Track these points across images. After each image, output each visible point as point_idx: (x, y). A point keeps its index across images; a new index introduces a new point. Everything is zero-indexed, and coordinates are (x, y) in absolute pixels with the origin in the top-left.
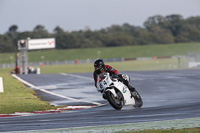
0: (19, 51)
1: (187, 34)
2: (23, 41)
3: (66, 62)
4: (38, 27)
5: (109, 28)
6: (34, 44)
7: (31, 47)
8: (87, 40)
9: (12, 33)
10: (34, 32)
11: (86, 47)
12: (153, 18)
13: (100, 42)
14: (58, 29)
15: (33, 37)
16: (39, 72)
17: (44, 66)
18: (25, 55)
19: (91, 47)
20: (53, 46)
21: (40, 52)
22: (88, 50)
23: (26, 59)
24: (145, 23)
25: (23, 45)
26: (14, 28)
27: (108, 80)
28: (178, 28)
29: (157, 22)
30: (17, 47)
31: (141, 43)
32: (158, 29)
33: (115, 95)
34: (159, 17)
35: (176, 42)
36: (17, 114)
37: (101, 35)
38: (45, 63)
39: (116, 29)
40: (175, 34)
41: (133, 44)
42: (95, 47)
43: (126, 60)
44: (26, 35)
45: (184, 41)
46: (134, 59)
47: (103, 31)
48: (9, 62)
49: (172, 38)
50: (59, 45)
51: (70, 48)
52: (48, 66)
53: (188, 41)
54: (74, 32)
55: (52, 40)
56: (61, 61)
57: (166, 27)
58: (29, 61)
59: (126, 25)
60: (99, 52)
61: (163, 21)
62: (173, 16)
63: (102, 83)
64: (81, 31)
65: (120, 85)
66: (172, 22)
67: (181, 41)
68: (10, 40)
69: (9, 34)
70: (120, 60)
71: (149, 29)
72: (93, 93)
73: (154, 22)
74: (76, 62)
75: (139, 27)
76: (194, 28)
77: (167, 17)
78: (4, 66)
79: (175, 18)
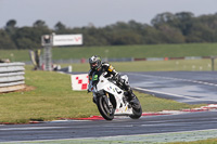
0: (43, 47)
1: (199, 33)
4: (38, 22)
5: (113, 25)
6: (59, 40)
7: (56, 43)
10: (33, 28)
12: (162, 15)
13: (104, 40)
18: (49, 51)
19: (95, 45)
20: (80, 42)
24: (153, 20)
26: (12, 23)
28: (189, 26)
29: (166, 19)
31: (150, 43)
32: (167, 27)
34: (169, 15)
35: (187, 42)
37: (106, 33)
39: (121, 26)
40: (185, 33)
41: (141, 43)
42: (99, 45)
43: (136, 60)
45: (196, 42)
46: (144, 59)
47: (107, 28)
49: (183, 38)
53: (201, 42)
57: (175, 26)
59: (132, 22)
60: (107, 51)
61: (172, 18)
62: (183, 14)
66: (183, 21)
67: (193, 42)
68: (7, 36)
70: (130, 60)
71: (156, 26)
73: (162, 20)
74: (82, 61)
75: (146, 25)
76: (206, 27)
77: (177, 14)
79: (185, 16)
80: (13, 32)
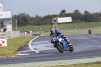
2: (55, 19)
4: (76, 11)
6: (61, 20)
7: (59, 22)
14: (86, 12)
38: (78, 29)
51: (92, 21)
55: (70, 18)
64: (97, 13)
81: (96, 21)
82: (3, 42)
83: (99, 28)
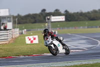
0: (46, 22)
2: (48, 17)
3: (70, 28)
4: (56, 10)
6: (54, 19)
7: (53, 20)
8: (81, 17)
9: (43, 13)
10: (54, 13)
11: (80, 21)
13: (87, 18)
14: (66, 11)
15: (54, 15)
16: (57, 33)
17: (60, 30)
18: (50, 24)
19: (83, 20)
20: (64, 20)
21: (57, 23)
22: (81, 22)
23: (50, 27)
25: (48, 19)
26: (44, 10)
27: (50, 40)
30: (45, 20)
33: (54, 48)
36: (45, 54)
37: (88, 15)
38: (60, 29)
39: (95, 11)
44: (50, 14)
47: (88, 13)
48: (41, 28)
50: (67, 20)
51: (73, 21)
52: (61, 30)
54: (74, 13)
55: (64, 17)
56: (68, 27)
58: (52, 27)
60: (87, 23)
63: (47, 41)
64: (78, 13)
65: (56, 43)
68: (42, 17)
69: (41, 14)
72: (84, 44)
74: (75, 28)
78: (39, 30)
80: (44, 15)
81: (77, 20)
82: (34, 39)
83: (81, 27)
